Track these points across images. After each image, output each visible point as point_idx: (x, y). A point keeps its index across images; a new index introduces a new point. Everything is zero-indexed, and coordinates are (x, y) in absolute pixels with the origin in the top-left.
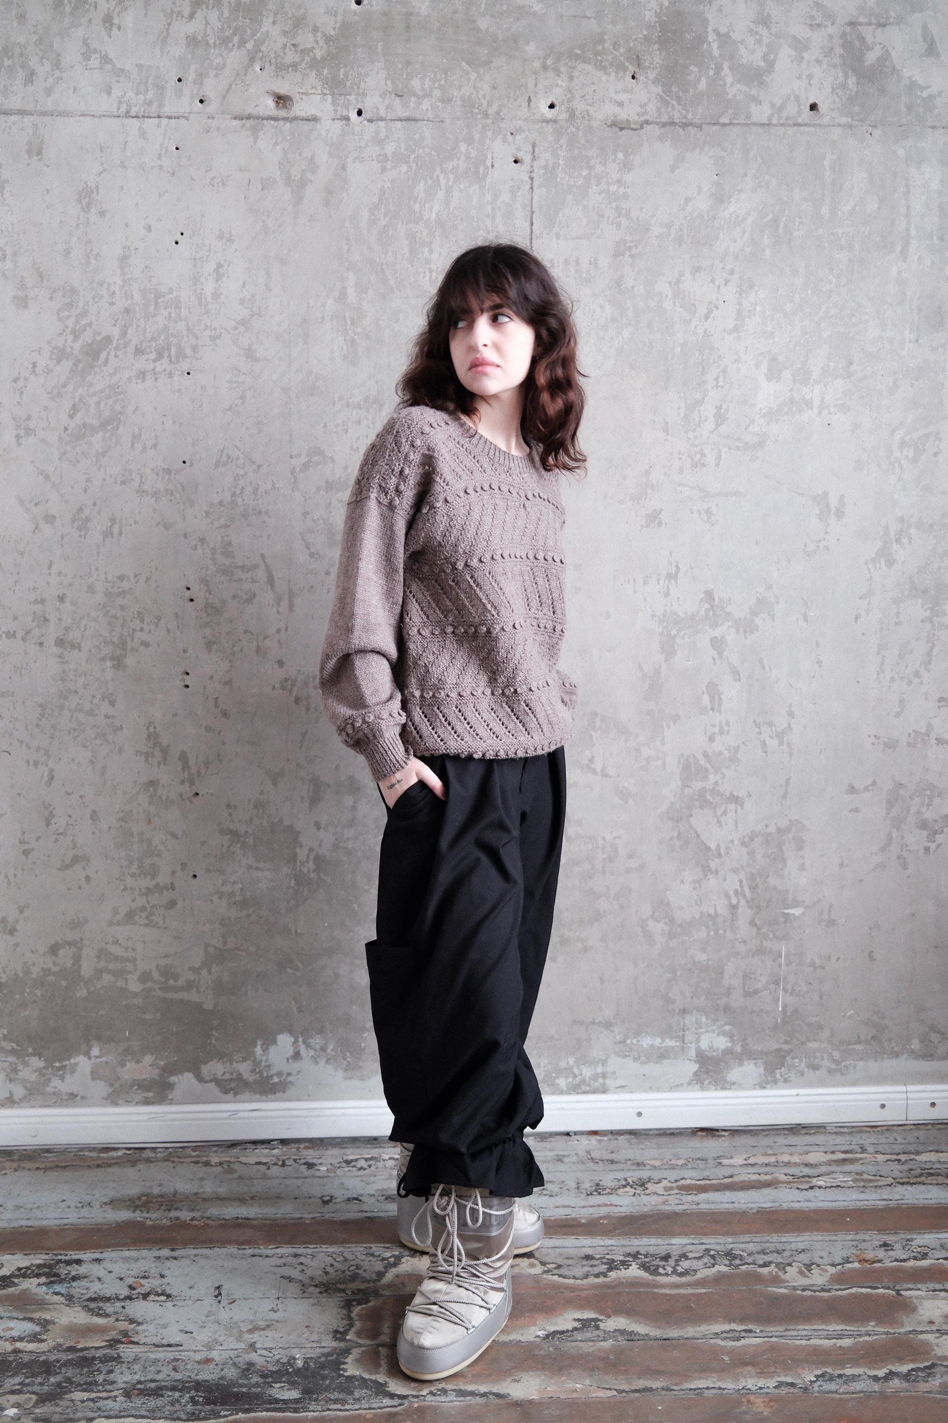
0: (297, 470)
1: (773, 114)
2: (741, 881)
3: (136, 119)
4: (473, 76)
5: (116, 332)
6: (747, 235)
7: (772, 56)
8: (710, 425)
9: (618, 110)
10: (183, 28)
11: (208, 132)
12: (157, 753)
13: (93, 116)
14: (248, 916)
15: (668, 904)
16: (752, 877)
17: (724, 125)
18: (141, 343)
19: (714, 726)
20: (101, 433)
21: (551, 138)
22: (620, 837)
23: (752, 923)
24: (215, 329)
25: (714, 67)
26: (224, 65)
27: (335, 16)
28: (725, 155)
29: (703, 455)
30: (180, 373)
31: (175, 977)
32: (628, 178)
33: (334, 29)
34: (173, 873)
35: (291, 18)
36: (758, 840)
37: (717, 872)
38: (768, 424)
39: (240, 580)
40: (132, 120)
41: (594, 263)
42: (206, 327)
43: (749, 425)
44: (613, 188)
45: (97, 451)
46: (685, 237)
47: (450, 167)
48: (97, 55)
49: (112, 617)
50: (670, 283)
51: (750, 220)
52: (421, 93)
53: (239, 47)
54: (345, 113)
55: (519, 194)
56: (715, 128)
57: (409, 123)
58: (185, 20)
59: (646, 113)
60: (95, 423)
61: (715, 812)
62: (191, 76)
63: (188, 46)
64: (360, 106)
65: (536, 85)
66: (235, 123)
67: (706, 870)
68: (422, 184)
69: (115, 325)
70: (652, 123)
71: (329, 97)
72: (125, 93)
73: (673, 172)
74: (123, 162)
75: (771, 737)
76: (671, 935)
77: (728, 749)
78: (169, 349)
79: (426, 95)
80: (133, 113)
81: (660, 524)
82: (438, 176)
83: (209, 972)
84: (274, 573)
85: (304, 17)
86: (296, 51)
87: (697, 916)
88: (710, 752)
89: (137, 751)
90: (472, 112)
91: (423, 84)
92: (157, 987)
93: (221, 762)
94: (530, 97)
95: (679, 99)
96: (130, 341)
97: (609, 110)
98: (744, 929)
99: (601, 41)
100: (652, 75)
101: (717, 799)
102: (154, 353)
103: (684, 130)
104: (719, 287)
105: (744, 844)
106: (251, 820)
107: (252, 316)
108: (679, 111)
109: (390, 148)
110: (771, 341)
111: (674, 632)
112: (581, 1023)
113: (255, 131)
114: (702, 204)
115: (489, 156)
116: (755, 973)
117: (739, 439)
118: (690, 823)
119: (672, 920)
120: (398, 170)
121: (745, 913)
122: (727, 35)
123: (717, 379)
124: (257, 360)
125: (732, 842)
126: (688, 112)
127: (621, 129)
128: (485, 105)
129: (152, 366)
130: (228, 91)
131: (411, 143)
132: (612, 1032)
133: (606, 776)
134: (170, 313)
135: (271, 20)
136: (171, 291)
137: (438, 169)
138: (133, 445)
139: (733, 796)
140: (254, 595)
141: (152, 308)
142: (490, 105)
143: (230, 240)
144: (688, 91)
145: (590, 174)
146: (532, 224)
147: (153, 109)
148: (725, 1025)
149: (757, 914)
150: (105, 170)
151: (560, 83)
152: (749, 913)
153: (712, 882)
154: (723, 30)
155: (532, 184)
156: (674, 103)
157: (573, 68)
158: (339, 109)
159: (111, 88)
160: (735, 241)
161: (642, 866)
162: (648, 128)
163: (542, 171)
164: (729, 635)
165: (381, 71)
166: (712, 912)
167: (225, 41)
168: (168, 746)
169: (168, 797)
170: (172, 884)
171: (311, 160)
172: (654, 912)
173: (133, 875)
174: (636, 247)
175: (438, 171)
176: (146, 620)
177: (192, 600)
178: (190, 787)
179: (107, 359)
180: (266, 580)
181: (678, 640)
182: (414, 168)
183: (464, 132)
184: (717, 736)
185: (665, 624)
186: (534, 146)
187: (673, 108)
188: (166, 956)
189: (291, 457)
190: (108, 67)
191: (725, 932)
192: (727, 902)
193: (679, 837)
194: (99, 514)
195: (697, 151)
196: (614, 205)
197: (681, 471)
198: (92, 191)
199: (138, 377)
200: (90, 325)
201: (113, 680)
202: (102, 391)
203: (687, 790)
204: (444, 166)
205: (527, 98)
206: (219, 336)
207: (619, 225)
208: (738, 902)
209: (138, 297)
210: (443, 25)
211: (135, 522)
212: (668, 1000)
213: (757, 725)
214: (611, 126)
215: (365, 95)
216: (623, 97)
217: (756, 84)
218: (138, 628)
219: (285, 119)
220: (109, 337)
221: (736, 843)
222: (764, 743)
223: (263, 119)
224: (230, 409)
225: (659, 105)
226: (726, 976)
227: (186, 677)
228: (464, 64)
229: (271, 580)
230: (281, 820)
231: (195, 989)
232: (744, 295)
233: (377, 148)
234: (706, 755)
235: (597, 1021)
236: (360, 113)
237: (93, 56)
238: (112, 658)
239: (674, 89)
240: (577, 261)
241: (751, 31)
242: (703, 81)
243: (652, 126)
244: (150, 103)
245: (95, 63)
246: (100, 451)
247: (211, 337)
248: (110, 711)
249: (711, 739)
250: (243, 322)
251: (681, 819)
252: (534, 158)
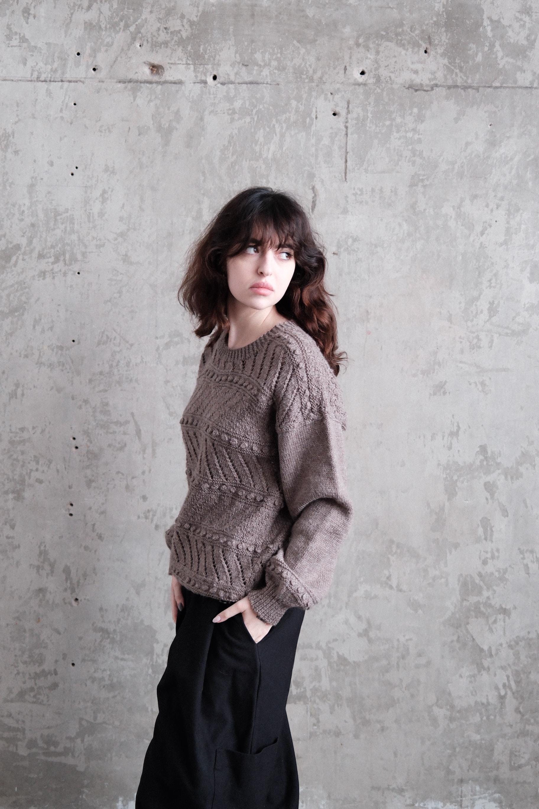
0: (161, 348)
1: (534, 81)
2: (508, 677)
3: (44, 83)
4: (303, 51)
5: (24, 241)
6: (514, 171)
7: (533, 37)
8: (484, 316)
9: (414, 76)
10: (81, 17)
11: (98, 92)
12: (47, 567)
13: (13, 80)
14: (114, 697)
15: (450, 694)
16: (517, 674)
17: (496, 88)
18: (43, 249)
19: (487, 552)
20: (10, 318)
21: (361, 97)
22: (411, 639)
23: (517, 710)
24: (100, 240)
25: (488, 44)
26: (113, 43)
27: (198, 7)
28: (497, 111)
29: (479, 340)
30: (72, 272)
31: (56, 744)
32: (421, 127)
33: (197, 16)
34: (56, 661)
35: (164, 9)
36: (522, 644)
37: (489, 668)
38: (531, 316)
39: (114, 432)
40: (40, 83)
41: (395, 191)
42: (93, 238)
43: (515, 317)
44: (410, 135)
45: (6, 332)
46: (466, 173)
47: (284, 118)
48: (18, 37)
49: (14, 460)
50: (453, 207)
51: (516, 159)
52: (262, 64)
53: (124, 30)
54: (203, 78)
55: (336, 139)
56: (489, 90)
57: (252, 85)
58: (84, 11)
59: (435, 78)
60: (6, 310)
61: (487, 621)
62: (88, 51)
63: (85, 29)
64: (215, 73)
65: (350, 58)
66: (120, 85)
67: (480, 667)
68: (262, 131)
69: (23, 236)
70: (440, 86)
71: (192, 67)
72: (37, 64)
73: (456, 122)
74: (33, 115)
75: (533, 562)
76: (451, 719)
77: (498, 571)
78: (64, 254)
79: (265, 65)
80: (42, 78)
81: (445, 393)
82: (274, 125)
83: (83, 741)
84: (141, 428)
85: (174, 8)
86: (167, 33)
87: (473, 704)
88: (483, 573)
89: (31, 565)
90: (301, 77)
91: (263, 56)
92: (41, 752)
93: (96, 575)
94: (346, 66)
95: (461, 69)
96: (35, 248)
97: (407, 76)
98: (510, 716)
99: (401, 25)
100: (440, 50)
101: (489, 610)
102: (53, 258)
103: (465, 91)
104: (492, 211)
105: (510, 647)
106: (119, 620)
107: (128, 230)
108: (461, 77)
109: (238, 104)
110: (533, 252)
111: (455, 478)
112: (378, 789)
113: (134, 92)
114: (479, 147)
115: (314, 110)
116: (519, 752)
117: (507, 328)
118: (467, 630)
119: (452, 707)
120: (243, 120)
121: (511, 703)
122: (499, 21)
123: (490, 281)
124: (131, 263)
125: (501, 645)
126: (468, 77)
127: (416, 90)
128: (311, 72)
129: (51, 267)
130: (115, 62)
131: (254, 101)
132: (404, 796)
133: (401, 590)
134: (66, 227)
135: (149, 10)
136: (67, 211)
137: (274, 120)
138: (34, 327)
139: (502, 608)
140: (125, 445)
141: (52, 224)
142: (315, 72)
143: (113, 172)
144: (468, 62)
145: (391, 125)
146: (346, 161)
147: (58, 76)
148: (495, 793)
149: (520, 703)
150: (19, 120)
151: (369, 56)
152: (515, 703)
153: (485, 677)
154: (495, 18)
155: (347, 131)
156: (458, 71)
157: (379, 45)
158: (199, 75)
159: (26, 60)
160: (505, 175)
161: (429, 663)
162: (437, 89)
163: (355, 122)
164: (499, 480)
165: (231, 47)
166: (484, 701)
167: (114, 26)
168: (55, 561)
169: (53, 602)
170: (55, 670)
171: (177, 113)
172: (438, 700)
173: (25, 663)
174: (427, 179)
175: (274, 121)
176: (40, 463)
177: (77, 448)
178: (71, 594)
179: (16, 262)
180: (134, 432)
181: (459, 484)
182: (256, 119)
183: (295, 93)
184: (489, 560)
185: (448, 471)
186: (348, 103)
187: (457, 75)
188: (48, 728)
189: (157, 338)
190: (25, 45)
191: (495, 717)
192: (496, 693)
193: (458, 641)
194: (7, 379)
195: (475, 107)
196: (410, 147)
197: (462, 352)
198: (9, 136)
199: (39, 276)
200: (4, 236)
201: (13, 508)
202: (12, 286)
203: (465, 603)
204: (279, 118)
205: (343, 67)
206: (103, 245)
207: (414, 163)
208: (506, 694)
209: (41, 215)
210: (280, 14)
211: (34, 387)
212: (449, 772)
213: (521, 552)
214: (408, 88)
215: (219, 65)
216: (419, 66)
217: (520, 57)
218: (34, 469)
219: (158, 83)
220: (19, 245)
221: (504, 646)
222: (526, 567)
223: (141, 82)
224: (110, 301)
225: (445, 72)
226: (496, 753)
227: (70, 507)
228: (295, 42)
229: (138, 432)
230: (142, 621)
231: (70, 754)
232: (512, 217)
233: (228, 104)
234: (480, 575)
235: (391, 787)
236: (215, 78)
237: (14, 37)
238: (13, 492)
239: (457, 61)
240: (381, 190)
241: (517, 18)
242: (480, 55)
243: (441, 88)
244: (56, 71)
245: (15, 42)
246: (9, 332)
247: (97, 245)
248: (11, 533)
249: (485, 563)
250: (122, 235)
251: (460, 626)
252: (348, 112)
